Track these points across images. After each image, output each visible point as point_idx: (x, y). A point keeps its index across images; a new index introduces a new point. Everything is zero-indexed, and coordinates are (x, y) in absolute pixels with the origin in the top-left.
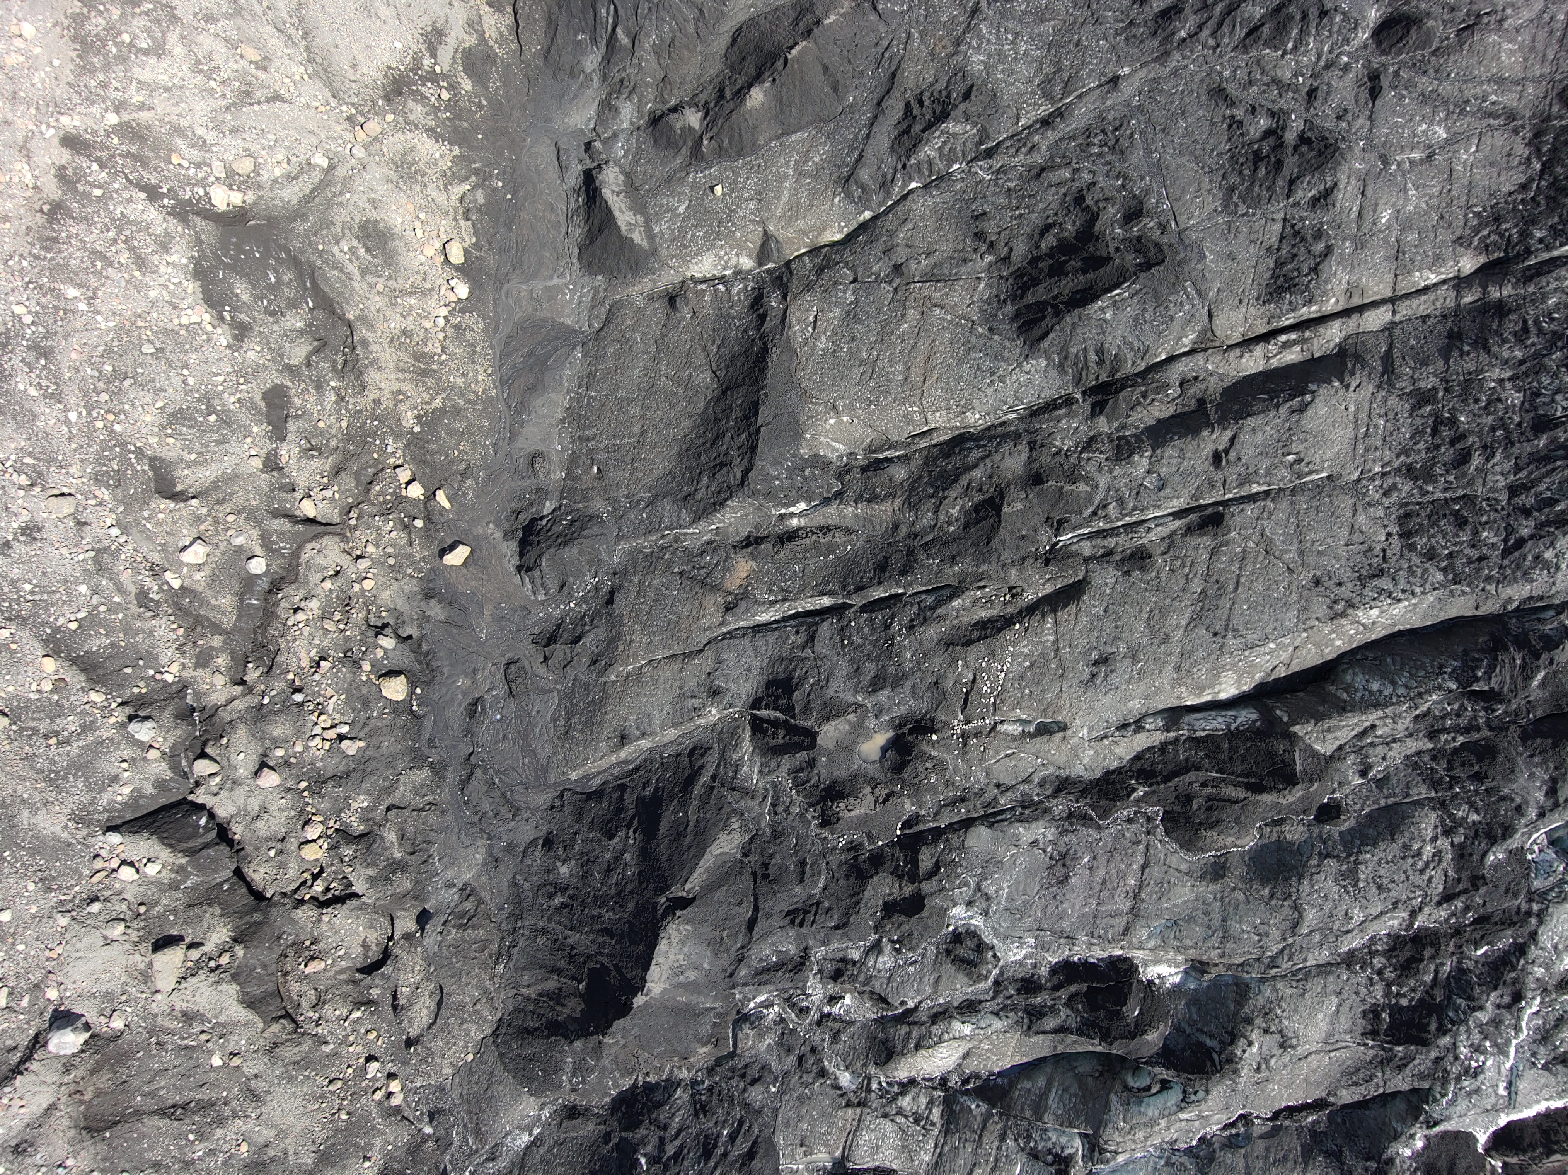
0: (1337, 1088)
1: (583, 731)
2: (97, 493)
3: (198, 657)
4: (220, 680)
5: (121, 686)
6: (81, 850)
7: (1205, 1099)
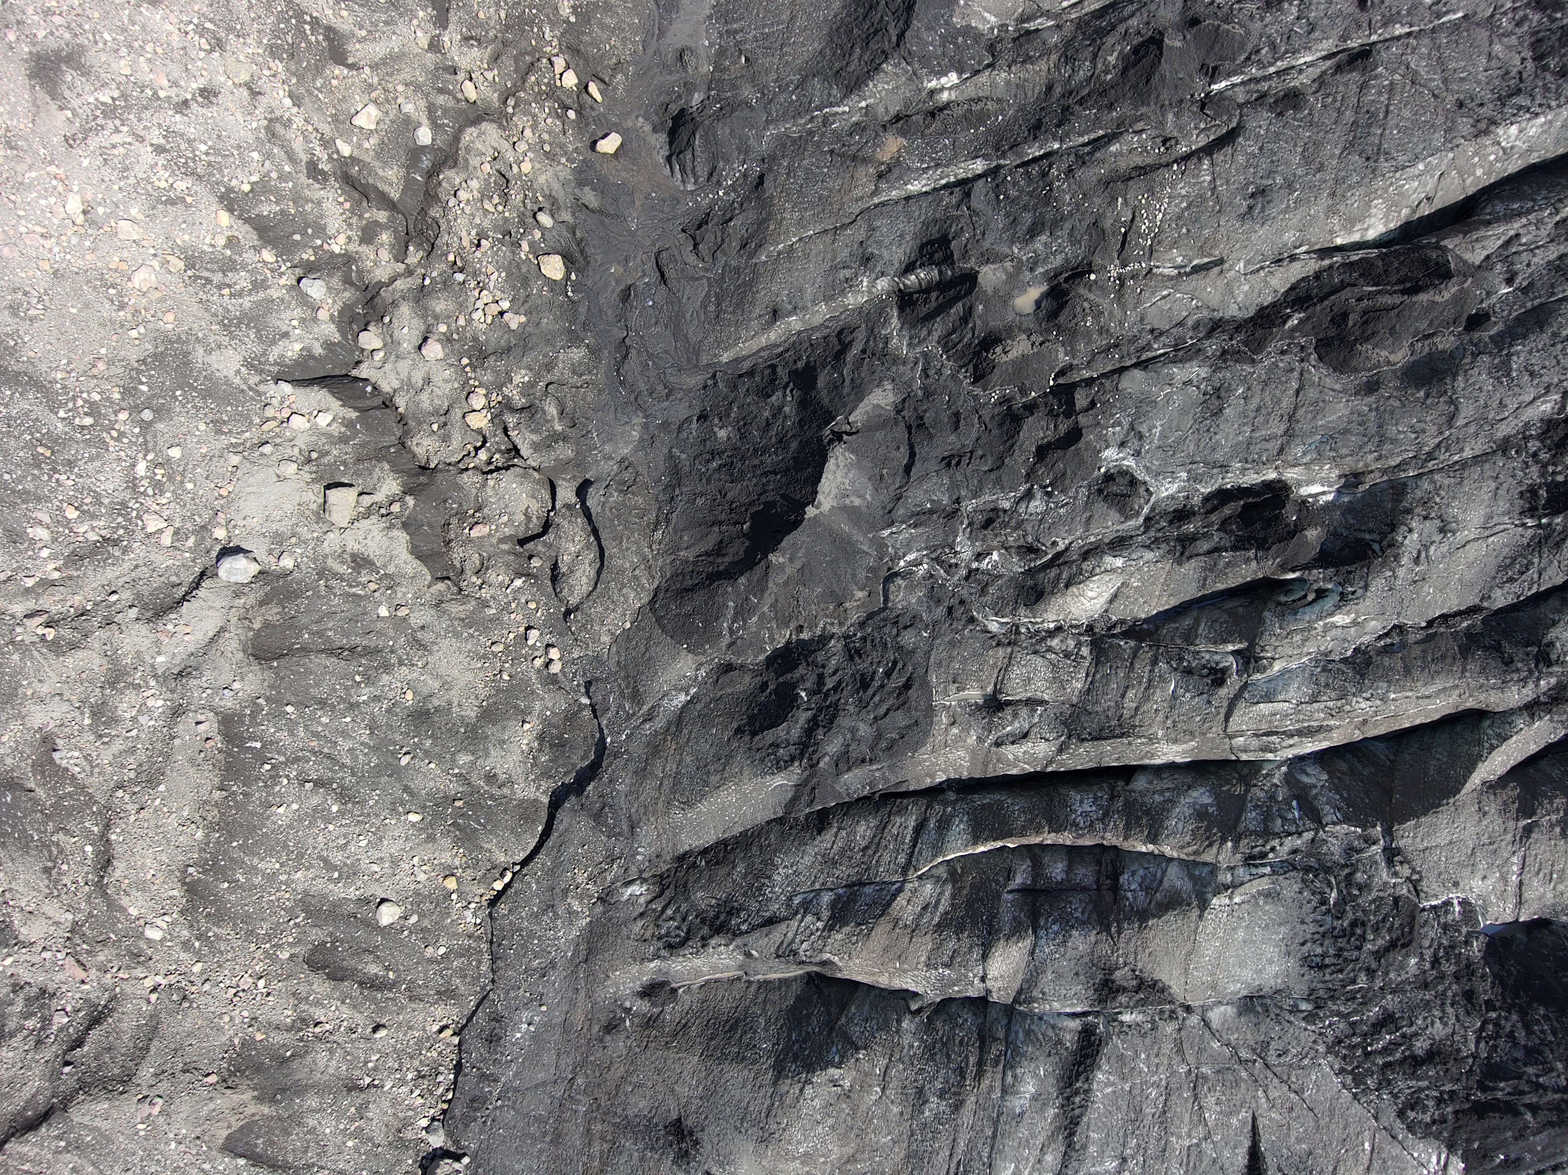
0: (1491, 589)
1: (734, 312)
2: (272, 65)
3: (364, 230)
4: (385, 255)
5: (290, 252)
6: (252, 399)
7: (1363, 596)
